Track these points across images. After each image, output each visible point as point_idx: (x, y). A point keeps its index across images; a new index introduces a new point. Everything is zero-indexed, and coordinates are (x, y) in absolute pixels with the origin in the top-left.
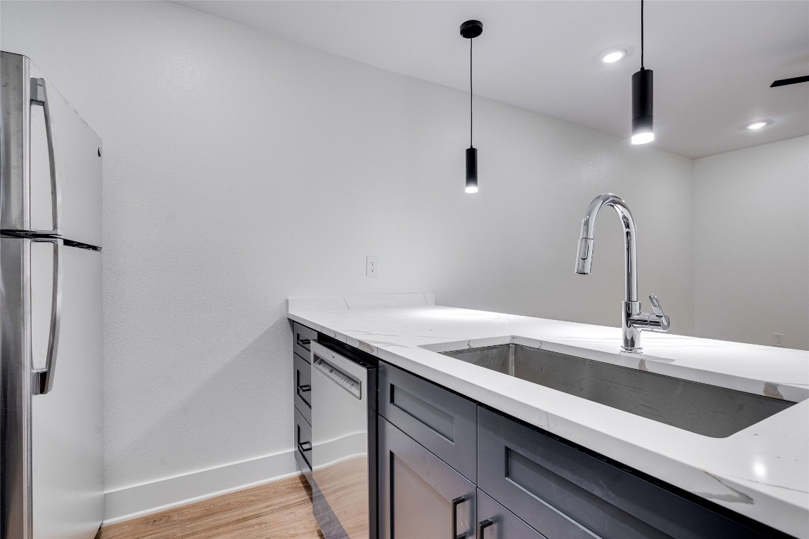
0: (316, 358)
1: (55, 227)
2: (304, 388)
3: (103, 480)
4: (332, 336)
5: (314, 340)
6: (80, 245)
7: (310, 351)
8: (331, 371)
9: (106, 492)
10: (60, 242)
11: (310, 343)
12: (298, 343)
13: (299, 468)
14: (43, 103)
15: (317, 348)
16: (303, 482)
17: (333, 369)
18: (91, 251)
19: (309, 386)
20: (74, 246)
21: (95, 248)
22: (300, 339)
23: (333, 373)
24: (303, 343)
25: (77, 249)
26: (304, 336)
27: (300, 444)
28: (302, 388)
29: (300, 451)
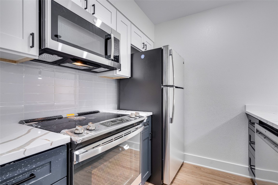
0: (257, 131)
1: (174, 84)
2: (252, 143)
3: (184, 150)
4: (266, 122)
5: (257, 123)
6: (179, 88)
7: (255, 127)
8: (265, 138)
9: (185, 153)
10: (175, 87)
11: (255, 124)
12: (250, 123)
13: (250, 175)
14: (171, 55)
15: (258, 127)
16: (252, 182)
17: (266, 137)
18: (182, 89)
19: (254, 142)
20: (178, 88)
21: (182, 88)
22: (251, 122)
23: (265, 139)
24: (252, 124)
25: (179, 89)
26: (253, 121)
27: (250, 165)
28: (251, 143)
29: (250, 168)
